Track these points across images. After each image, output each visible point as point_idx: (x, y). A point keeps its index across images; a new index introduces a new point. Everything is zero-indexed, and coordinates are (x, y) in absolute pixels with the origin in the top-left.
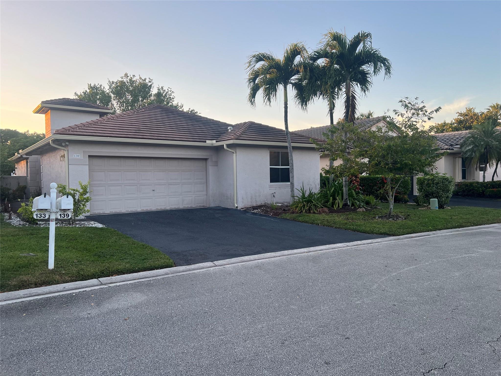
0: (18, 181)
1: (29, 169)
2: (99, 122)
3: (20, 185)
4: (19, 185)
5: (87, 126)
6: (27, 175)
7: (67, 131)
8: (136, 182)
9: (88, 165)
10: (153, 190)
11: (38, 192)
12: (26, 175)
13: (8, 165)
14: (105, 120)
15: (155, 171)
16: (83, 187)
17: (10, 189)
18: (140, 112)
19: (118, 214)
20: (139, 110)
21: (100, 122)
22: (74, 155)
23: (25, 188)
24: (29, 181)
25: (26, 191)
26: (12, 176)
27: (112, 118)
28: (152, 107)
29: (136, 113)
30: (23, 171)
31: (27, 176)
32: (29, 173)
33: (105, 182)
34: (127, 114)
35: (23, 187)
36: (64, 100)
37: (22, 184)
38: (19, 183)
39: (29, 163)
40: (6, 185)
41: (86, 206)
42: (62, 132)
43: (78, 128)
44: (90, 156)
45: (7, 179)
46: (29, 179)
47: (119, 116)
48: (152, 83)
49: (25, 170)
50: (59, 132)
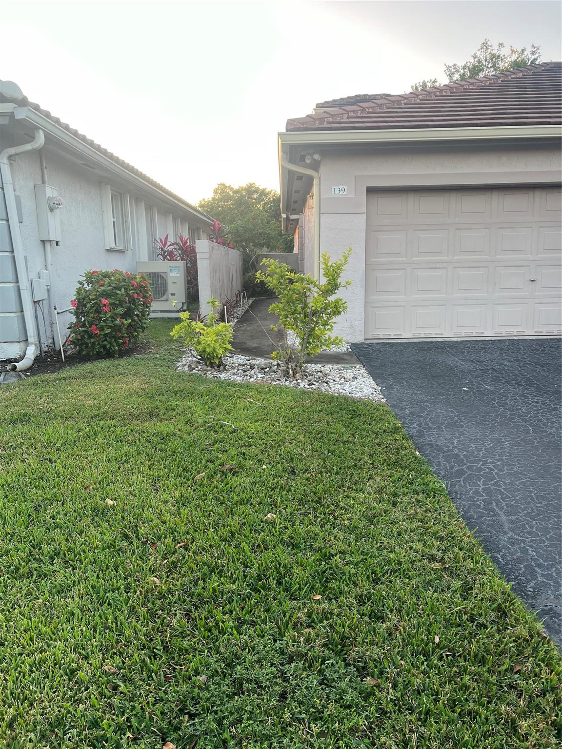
2: (402, 102)
5: (370, 110)
7: (317, 122)
8: (488, 257)
9: (365, 214)
10: (532, 281)
14: (420, 97)
15: (540, 227)
16: (329, 270)
18: (512, 78)
19: (431, 342)
20: (510, 75)
21: (405, 101)
22: (333, 188)
27: (438, 94)
28: (543, 68)
29: (502, 81)
33: (406, 258)
34: (477, 84)
36: (358, 98)
41: (331, 326)
42: (303, 124)
43: (346, 115)
44: (371, 191)
47: (456, 88)
48: (537, 55)
50: (295, 125)
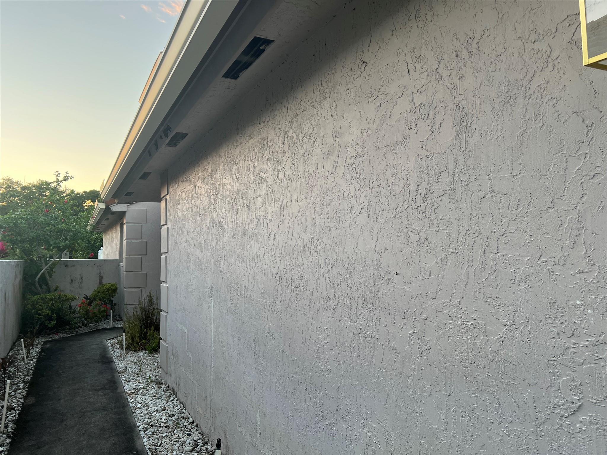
0: (100, 273)
1: (125, 242)
3: (105, 281)
4: (101, 283)
6: (120, 257)
11: (145, 311)
12: (117, 257)
13: (71, 231)
17: (73, 299)
23: (114, 290)
24: (125, 273)
25: (115, 300)
26: (99, 258)
30: (115, 246)
31: (121, 261)
32: (124, 253)
35: (108, 290)
37: (108, 281)
38: (101, 278)
39: (125, 227)
40: (72, 281)
45: (74, 266)
46: (125, 267)
49: (116, 244)
